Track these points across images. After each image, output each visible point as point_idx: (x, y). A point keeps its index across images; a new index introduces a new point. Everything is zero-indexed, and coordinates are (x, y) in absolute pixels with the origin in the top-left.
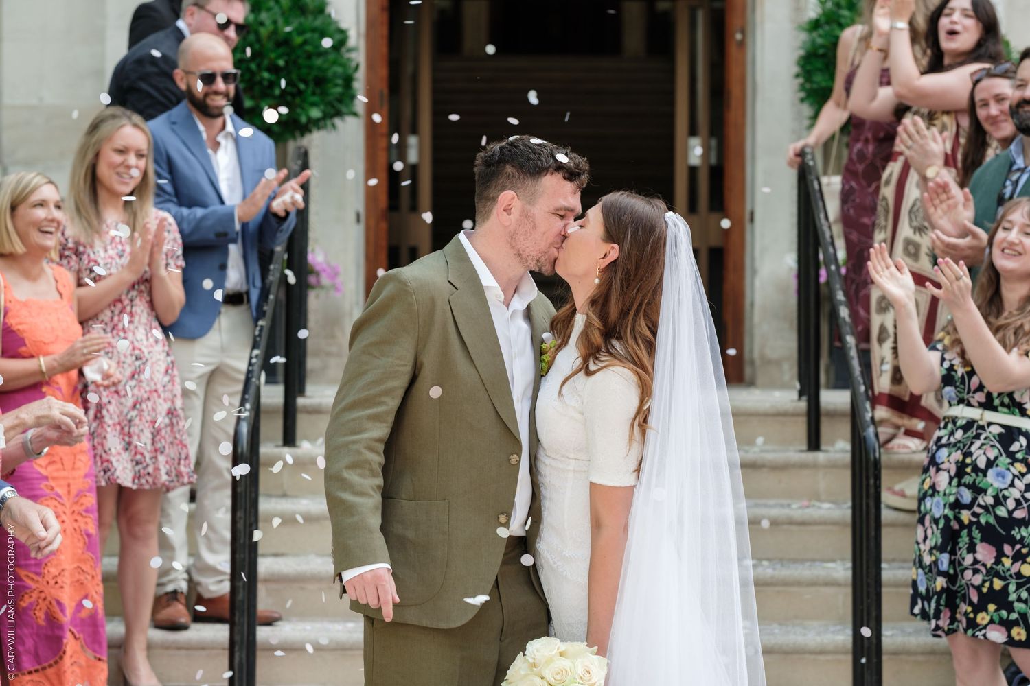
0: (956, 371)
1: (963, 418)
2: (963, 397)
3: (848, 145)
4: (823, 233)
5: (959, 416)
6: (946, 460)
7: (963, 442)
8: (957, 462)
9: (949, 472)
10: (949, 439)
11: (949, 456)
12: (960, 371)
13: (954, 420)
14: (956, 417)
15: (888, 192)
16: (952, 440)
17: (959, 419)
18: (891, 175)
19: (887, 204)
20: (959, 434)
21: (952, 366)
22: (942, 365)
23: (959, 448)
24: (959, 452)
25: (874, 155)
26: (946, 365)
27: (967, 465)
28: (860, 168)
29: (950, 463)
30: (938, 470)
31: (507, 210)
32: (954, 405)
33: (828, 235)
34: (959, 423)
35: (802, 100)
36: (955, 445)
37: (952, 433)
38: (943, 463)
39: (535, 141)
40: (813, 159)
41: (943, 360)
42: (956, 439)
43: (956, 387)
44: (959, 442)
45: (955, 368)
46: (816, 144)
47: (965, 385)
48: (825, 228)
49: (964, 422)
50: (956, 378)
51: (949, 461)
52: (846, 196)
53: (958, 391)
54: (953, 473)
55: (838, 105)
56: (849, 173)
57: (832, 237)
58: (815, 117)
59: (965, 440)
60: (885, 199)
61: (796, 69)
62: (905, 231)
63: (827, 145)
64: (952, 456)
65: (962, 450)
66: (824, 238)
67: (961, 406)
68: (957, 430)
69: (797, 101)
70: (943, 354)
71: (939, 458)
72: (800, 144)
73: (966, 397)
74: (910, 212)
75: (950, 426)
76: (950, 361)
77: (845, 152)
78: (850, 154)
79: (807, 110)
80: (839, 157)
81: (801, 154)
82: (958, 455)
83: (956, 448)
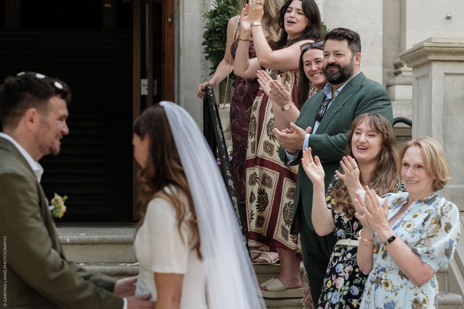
0: (343, 220)
1: (351, 246)
2: (350, 235)
3: (234, 85)
4: (219, 137)
5: (348, 245)
6: (342, 271)
7: (352, 260)
8: (350, 272)
9: (344, 278)
10: (343, 259)
11: (344, 268)
12: (346, 220)
13: (345, 247)
14: (346, 246)
15: (255, 114)
16: (345, 259)
17: (348, 246)
18: (257, 103)
19: (255, 121)
20: (349, 256)
21: (340, 217)
22: (334, 217)
23: (350, 264)
24: (350, 266)
25: (249, 91)
26: (336, 217)
27: (357, 273)
28: (241, 98)
29: (346, 273)
30: (337, 277)
31: (32, 121)
32: (344, 239)
33: (221, 137)
34: (348, 249)
35: (207, 58)
36: (347, 262)
37: (344, 255)
38: (341, 272)
39: (40, 76)
40: (213, 93)
41: (334, 214)
42: (347, 258)
43: (344, 230)
44: (350, 260)
45: (342, 218)
46: (215, 84)
47: (350, 228)
48: (220, 133)
49: (352, 248)
50: (344, 224)
51: (344, 271)
52: (233, 115)
53: (346, 232)
54: (347, 279)
55: (228, 62)
56: (235, 102)
57: (223, 139)
58: (215, 68)
59: (353, 259)
60: (254, 118)
61: (203, 40)
62: (265, 137)
63: (222, 84)
64: (346, 268)
65: (352, 265)
66: (219, 139)
67: (349, 239)
68: (347, 253)
69: (204, 58)
70: (333, 211)
71: (338, 269)
72: (205, 84)
73: (351, 234)
74: (267, 126)
75: (343, 251)
76: (338, 214)
77: (233, 89)
78: (235, 90)
79: (210, 64)
80: (229, 92)
81: (205, 90)
82: (350, 268)
83: (348, 264)
